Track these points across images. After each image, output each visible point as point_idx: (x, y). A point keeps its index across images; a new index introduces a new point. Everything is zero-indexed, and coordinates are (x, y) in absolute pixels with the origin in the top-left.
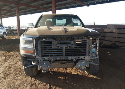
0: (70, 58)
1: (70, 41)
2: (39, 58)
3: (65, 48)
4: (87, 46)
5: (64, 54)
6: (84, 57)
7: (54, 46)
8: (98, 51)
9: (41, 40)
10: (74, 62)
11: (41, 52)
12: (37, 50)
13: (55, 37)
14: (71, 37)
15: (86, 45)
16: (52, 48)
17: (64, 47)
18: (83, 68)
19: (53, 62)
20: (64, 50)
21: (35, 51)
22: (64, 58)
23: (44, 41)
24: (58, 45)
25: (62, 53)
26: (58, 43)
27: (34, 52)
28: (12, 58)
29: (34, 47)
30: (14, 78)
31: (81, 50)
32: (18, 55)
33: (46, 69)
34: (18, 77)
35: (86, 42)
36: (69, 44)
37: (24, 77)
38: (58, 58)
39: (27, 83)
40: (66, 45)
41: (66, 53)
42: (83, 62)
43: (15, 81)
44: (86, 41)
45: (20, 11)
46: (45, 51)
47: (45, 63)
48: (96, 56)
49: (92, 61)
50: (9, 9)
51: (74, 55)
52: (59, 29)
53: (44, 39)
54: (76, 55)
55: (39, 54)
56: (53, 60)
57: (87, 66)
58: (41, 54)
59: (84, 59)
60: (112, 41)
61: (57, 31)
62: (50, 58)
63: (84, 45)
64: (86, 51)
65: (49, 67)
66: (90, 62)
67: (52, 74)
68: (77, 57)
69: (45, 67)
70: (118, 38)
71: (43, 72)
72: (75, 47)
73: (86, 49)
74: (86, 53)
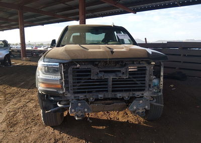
0: (119, 95)
1: (120, 68)
2: (69, 96)
3: (113, 79)
4: (146, 76)
5: (110, 89)
6: (142, 93)
7: (94, 77)
8: (162, 83)
9: (73, 67)
10: (125, 101)
11: (73, 86)
12: (67, 82)
13: (96, 61)
14: (122, 62)
15: (145, 74)
16: (90, 79)
17: (111, 77)
18: (140, 111)
19: (92, 103)
20: (110, 83)
21: (64, 85)
22: (110, 95)
23: (78, 68)
24: (101, 75)
25: (107, 88)
26: (100, 71)
27: (62, 86)
28: (16, 96)
29: (62, 79)
30: (26, 130)
31: (136, 82)
32: (26, 92)
33: (81, 114)
34: (31, 127)
35: (145, 70)
36: (118, 73)
37: (41, 128)
38: (101, 96)
39: (48, 137)
40: (114, 74)
41: (113, 87)
42: (141, 102)
43: (27, 135)
44: (145, 67)
45: (24, 21)
46: (79, 84)
47: (79, 104)
48: (160, 92)
49: (154, 99)
50: (6, 17)
51: (126, 91)
52: (100, 48)
53: (78, 66)
54: (130, 91)
55: (70, 89)
56: (92, 99)
57: (147, 107)
58: (74, 89)
59: (142, 97)
60: (175, 68)
61: (97, 52)
62: (88, 95)
63: (142, 74)
64: (144, 83)
65: (86, 110)
66: (151, 102)
67: (91, 121)
68: (131, 94)
69: (80, 110)
70: (184, 62)
71: (76, 118)
72: (127, 77)
73: (144, 80)
74: (144, 86)
